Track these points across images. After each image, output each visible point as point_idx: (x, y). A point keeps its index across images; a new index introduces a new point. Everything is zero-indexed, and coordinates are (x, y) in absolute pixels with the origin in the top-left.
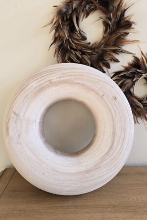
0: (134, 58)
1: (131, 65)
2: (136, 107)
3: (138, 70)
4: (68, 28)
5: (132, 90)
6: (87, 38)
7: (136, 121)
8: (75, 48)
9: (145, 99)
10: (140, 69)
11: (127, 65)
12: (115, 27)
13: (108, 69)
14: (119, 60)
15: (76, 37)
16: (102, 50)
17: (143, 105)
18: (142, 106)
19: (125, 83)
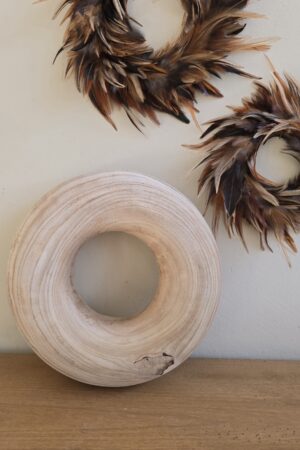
0: (257, 87)
1: (250, 104)
2: (262, 206)
3: (266, 114)
4: (98, 8)
5: (251, 165)
6: (146, 38)
7: (264, 244)
8: (111, 53)
9: (285, 187)
10: (270, 111)
11: (240, 105)
12: (208, 6)
13: (196, 114)
14: (222, 92)
15: (116, 30)
16: (179, 62)
17: (280, 201)
18: (276, 203)
19: (235, 144)
